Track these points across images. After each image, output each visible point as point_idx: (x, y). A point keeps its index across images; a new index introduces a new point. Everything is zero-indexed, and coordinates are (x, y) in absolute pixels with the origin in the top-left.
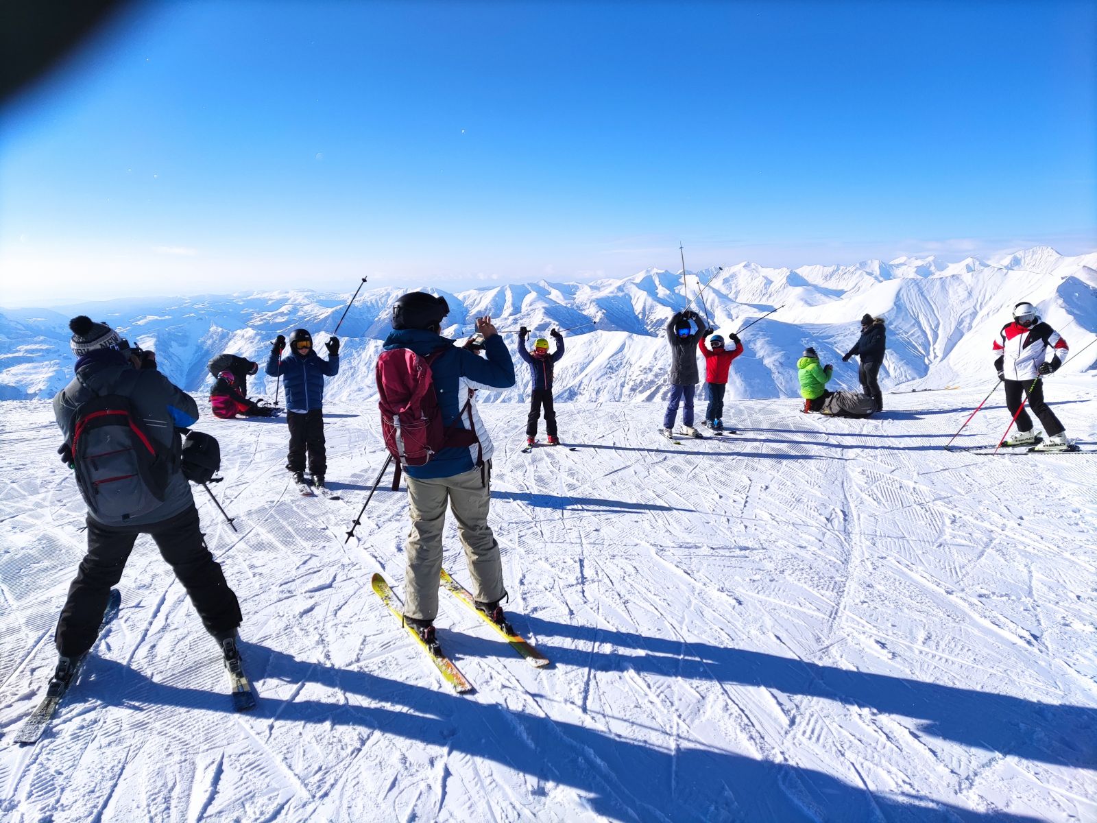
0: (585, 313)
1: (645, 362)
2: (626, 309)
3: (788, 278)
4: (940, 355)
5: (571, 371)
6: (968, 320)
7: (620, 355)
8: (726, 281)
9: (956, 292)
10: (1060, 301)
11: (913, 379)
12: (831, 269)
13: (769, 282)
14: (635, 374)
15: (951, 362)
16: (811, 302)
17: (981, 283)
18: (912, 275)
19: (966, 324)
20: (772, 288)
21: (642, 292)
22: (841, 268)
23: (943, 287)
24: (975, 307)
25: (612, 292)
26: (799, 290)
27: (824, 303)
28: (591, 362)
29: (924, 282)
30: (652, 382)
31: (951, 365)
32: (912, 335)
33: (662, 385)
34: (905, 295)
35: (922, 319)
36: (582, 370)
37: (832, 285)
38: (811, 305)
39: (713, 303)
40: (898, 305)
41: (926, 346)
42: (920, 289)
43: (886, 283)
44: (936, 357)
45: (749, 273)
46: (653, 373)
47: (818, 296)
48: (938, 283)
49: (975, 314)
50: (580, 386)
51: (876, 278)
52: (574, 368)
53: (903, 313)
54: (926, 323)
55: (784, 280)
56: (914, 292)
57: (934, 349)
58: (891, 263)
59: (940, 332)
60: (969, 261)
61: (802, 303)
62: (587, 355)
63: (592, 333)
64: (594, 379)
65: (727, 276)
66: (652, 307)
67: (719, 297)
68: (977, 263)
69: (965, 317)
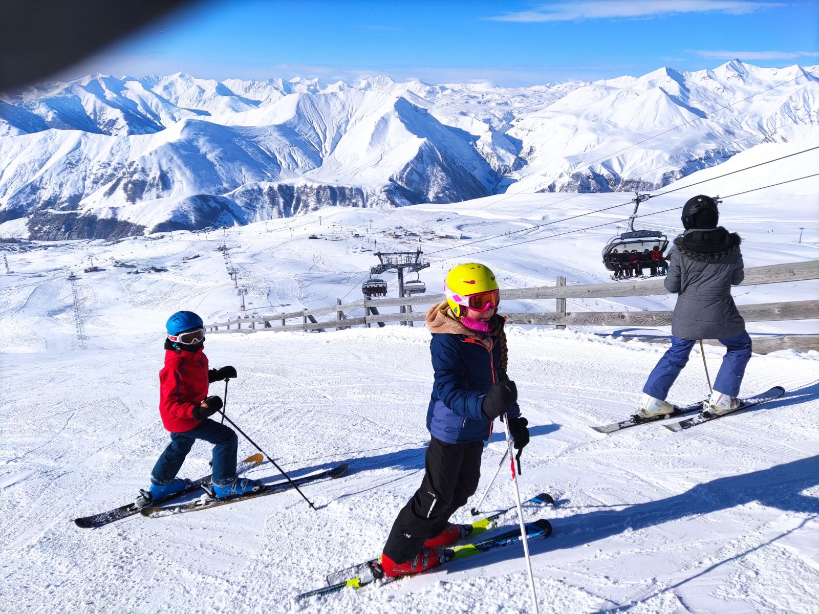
0: (36, 112)
1: (104, 157)
2: (77, 110)
3: (217, 88)
4: (329, 151)
5: (29, 168)
6: (343, 126)
7: (77, 152)
8: (166, 88)
9: (335, 105)
10: (396, 113)
11: (314, 168)
12: (249, 83)
13: (202, 91)
14: (95, 169)
15: (336, 156)
16: (237, 109)
17: (350, 99)
18: (305, 92)
19: (343, 128)
20: (206, 96)
21: (90, 94)
22: (256, 83)
23: (327, 102)
24: (347, 117)
25: (60, 94)
26: (227, 99)
27: (247, 110)
28: (48, 159)
29: (314, 96)
30: (112, 175)
31: (336, 158)
32: (310, 136)
33: (122, 177)
34: (303, 107)
35: (315, 125)
36: (41, 166)
37: (250, 96)
38: (237, 111)
39: (157, 107)
40: (299, 113)
41: (320, 144)
42: (312, 102)
43: (288, 96)
44: (326, 152)
45: (184, 83)
46: (112, 167)
47: (242, 104)
48: (323, 98)
49: (347, 122)
50: (41, 180)
51: (282, 93)
52: (32, 164)
53: (303, 120)
54: (318, 127)
55: (214, 90)
56: (308, 104)
57: (325, 146)
58: (291, 81)
59: (327, 134)
60: (340, 83)
61: (230, 109)
62: (44, 152)
63: (45, 131)
64: (54, 174)
65: (167, 83)
66: (102, 109)
67: (162, 102)
68: (346, 85)
69: (342, 123)
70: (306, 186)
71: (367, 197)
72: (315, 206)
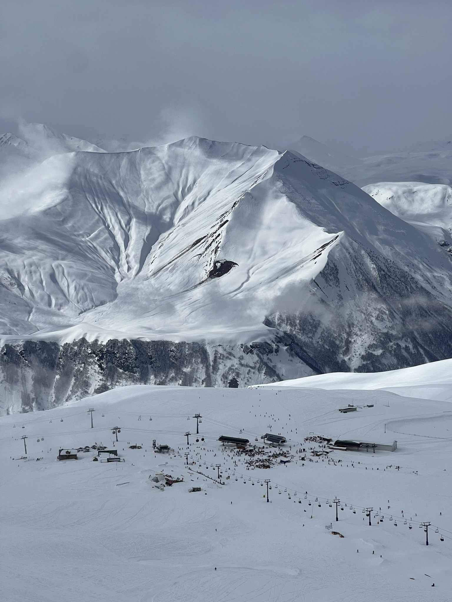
4: (135, 266)
6: (168, 214)
9: (149, 172)
10: (280, 184)
11: (102, 303)
19: (166, 220)
23: (133, 167)
24: (175, 194)
32: (96, 237)
34: (82, 178)
35: (108, 213)
41: (116, 253)
42: (102, 169)
44: (129, 269)
48: (125, 161)
49: (176, 204)
53: (82, 206)
54: (113, 219)
56: (94, 173)
57: (127, 256)
59: (132, 232)
69: (164, 209)
70: (83, 340)
71: (215, 361)
72: (101, 383)
